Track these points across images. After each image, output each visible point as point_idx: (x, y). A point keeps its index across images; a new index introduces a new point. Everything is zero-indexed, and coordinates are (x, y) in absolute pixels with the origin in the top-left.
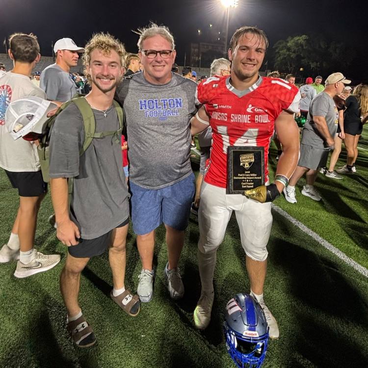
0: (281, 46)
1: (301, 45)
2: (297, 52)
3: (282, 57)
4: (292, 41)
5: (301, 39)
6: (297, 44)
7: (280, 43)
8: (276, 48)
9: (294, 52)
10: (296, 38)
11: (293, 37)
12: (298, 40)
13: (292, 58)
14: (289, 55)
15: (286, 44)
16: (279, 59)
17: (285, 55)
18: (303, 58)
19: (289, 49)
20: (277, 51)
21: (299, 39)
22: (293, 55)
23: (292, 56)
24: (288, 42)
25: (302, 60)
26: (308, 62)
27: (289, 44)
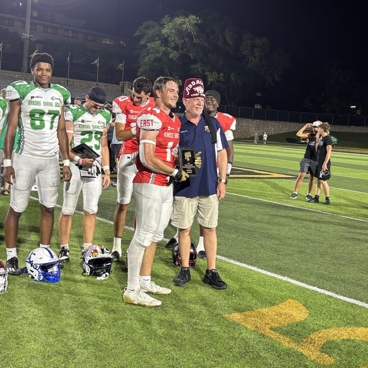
0: (150, 33)
1: (189, 35)
2: (182, 49)
3: (152, 57)
4: (171, 25)
5: (188, 22)
6: (180, 32)
7: (148, 28)
8: (141, 37)
9: (176, 48)
10: (179, 20)
11: (172, 17)
12: (181, 25)
13: (172, 60)
14: (166, 54)
15: (160, 31)
16: (146, 60)
17: (158, 52)
18: (195, 62)
19: (165, 41)
20: (142, 42)
21: (184, 23)
22: (174, 55)
23: (171, 56)
24: (162, 26)
25: (192, 67)
26: (204, 72)
27: (165, 31)
